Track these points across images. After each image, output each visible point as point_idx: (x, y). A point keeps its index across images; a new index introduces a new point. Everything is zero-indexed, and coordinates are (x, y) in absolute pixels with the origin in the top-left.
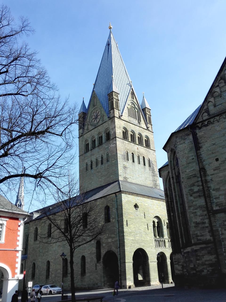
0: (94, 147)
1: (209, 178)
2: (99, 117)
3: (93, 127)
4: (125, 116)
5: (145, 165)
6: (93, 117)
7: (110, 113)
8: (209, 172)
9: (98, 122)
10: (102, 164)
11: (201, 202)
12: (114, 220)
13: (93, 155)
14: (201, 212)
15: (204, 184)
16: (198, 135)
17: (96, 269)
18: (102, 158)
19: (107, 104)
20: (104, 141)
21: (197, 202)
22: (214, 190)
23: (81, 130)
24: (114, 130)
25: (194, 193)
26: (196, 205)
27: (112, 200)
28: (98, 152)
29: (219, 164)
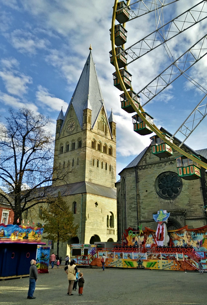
0: (67, 150)
1: (141, 201)
2: (74, 127)
3: (68, 134)
4: (95, 129)
5: (106, 169)
6: (69, 126)
7: (84, 125)
8: (142, 197)
9: (73, 131)
10: (73, 166)
11: (135, 214)
12: (79, 213)
13: (66, 157)
14: (134, 220)
15: (138, 204)
16: (138, 174)
17: (62, 247)
18: (73, 161)
19: (82, 118)
20: (76, 147)
21: (133, 214)
22: (142, 209)
23: (58, 134)
24: (85, 140)
25: (132, 208)
26: (132, 216)
27: (79, 198)
28: (70, 156)
29: (147, 194)
